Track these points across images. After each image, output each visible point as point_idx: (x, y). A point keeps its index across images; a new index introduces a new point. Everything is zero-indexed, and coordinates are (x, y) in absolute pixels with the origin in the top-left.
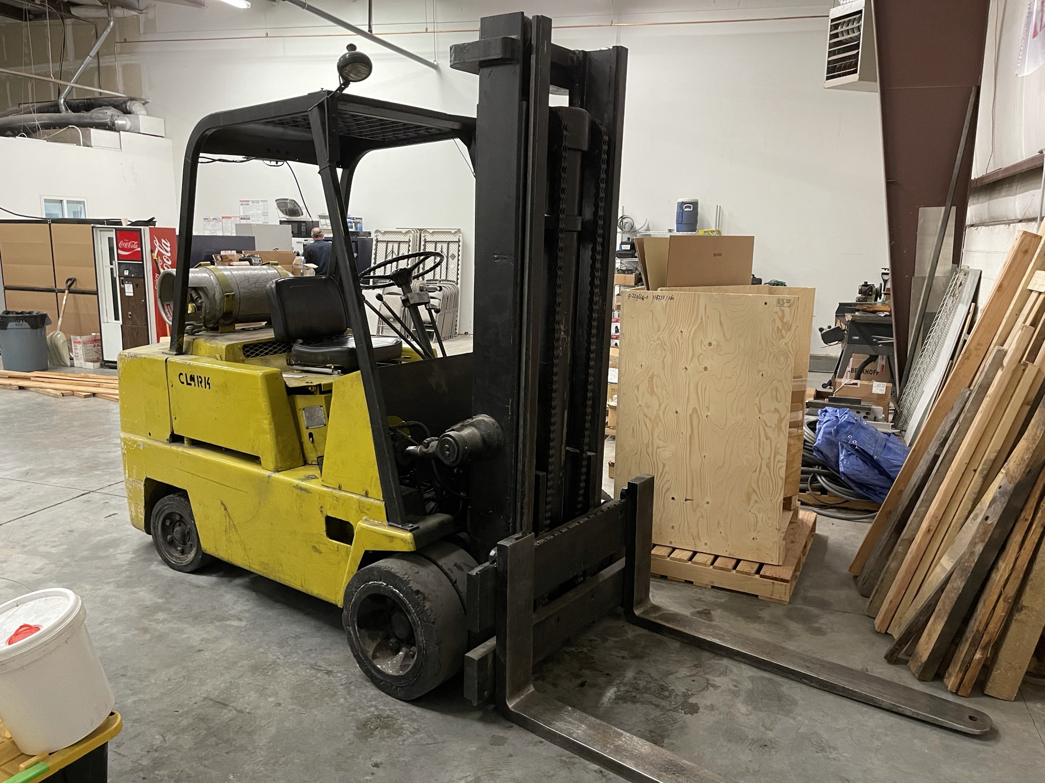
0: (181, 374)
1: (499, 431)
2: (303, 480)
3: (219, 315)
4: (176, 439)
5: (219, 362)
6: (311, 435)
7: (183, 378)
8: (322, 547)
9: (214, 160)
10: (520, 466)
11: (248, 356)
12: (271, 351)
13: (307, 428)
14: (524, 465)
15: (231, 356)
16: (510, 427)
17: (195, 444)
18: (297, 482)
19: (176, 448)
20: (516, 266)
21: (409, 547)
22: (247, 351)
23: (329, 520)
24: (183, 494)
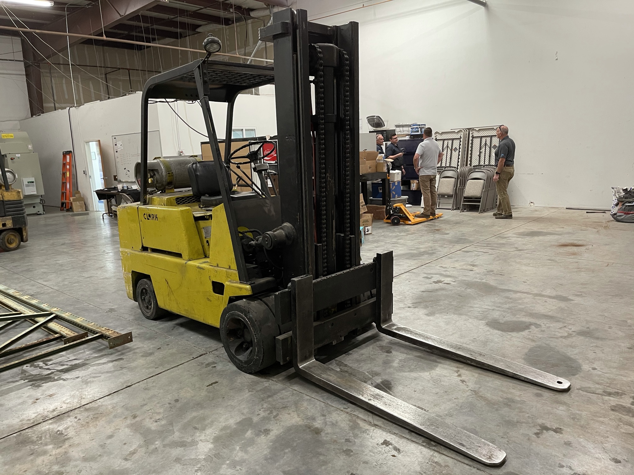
0: (145, 214)
1: (294, 230)
2: (201, 264)
3: (164, 183)
4: (145, 249)
5: (163, 206)
6: (207, 242)
7: (146, 216)
8: (211, 298)
9: (157, 102)
10: (306, 249)
11: (179, 204)
12: (191, 201)
13: (205, 238)
14: (307, 248)
15: (169, 203)
16: (300, 229)
17: (154, 251)
18: (198, 265)
19: (145, 254)
20: (296, 142)
21: (249, 293)
22: (178, 201)
23: (214, 283)
24: (148, 277)
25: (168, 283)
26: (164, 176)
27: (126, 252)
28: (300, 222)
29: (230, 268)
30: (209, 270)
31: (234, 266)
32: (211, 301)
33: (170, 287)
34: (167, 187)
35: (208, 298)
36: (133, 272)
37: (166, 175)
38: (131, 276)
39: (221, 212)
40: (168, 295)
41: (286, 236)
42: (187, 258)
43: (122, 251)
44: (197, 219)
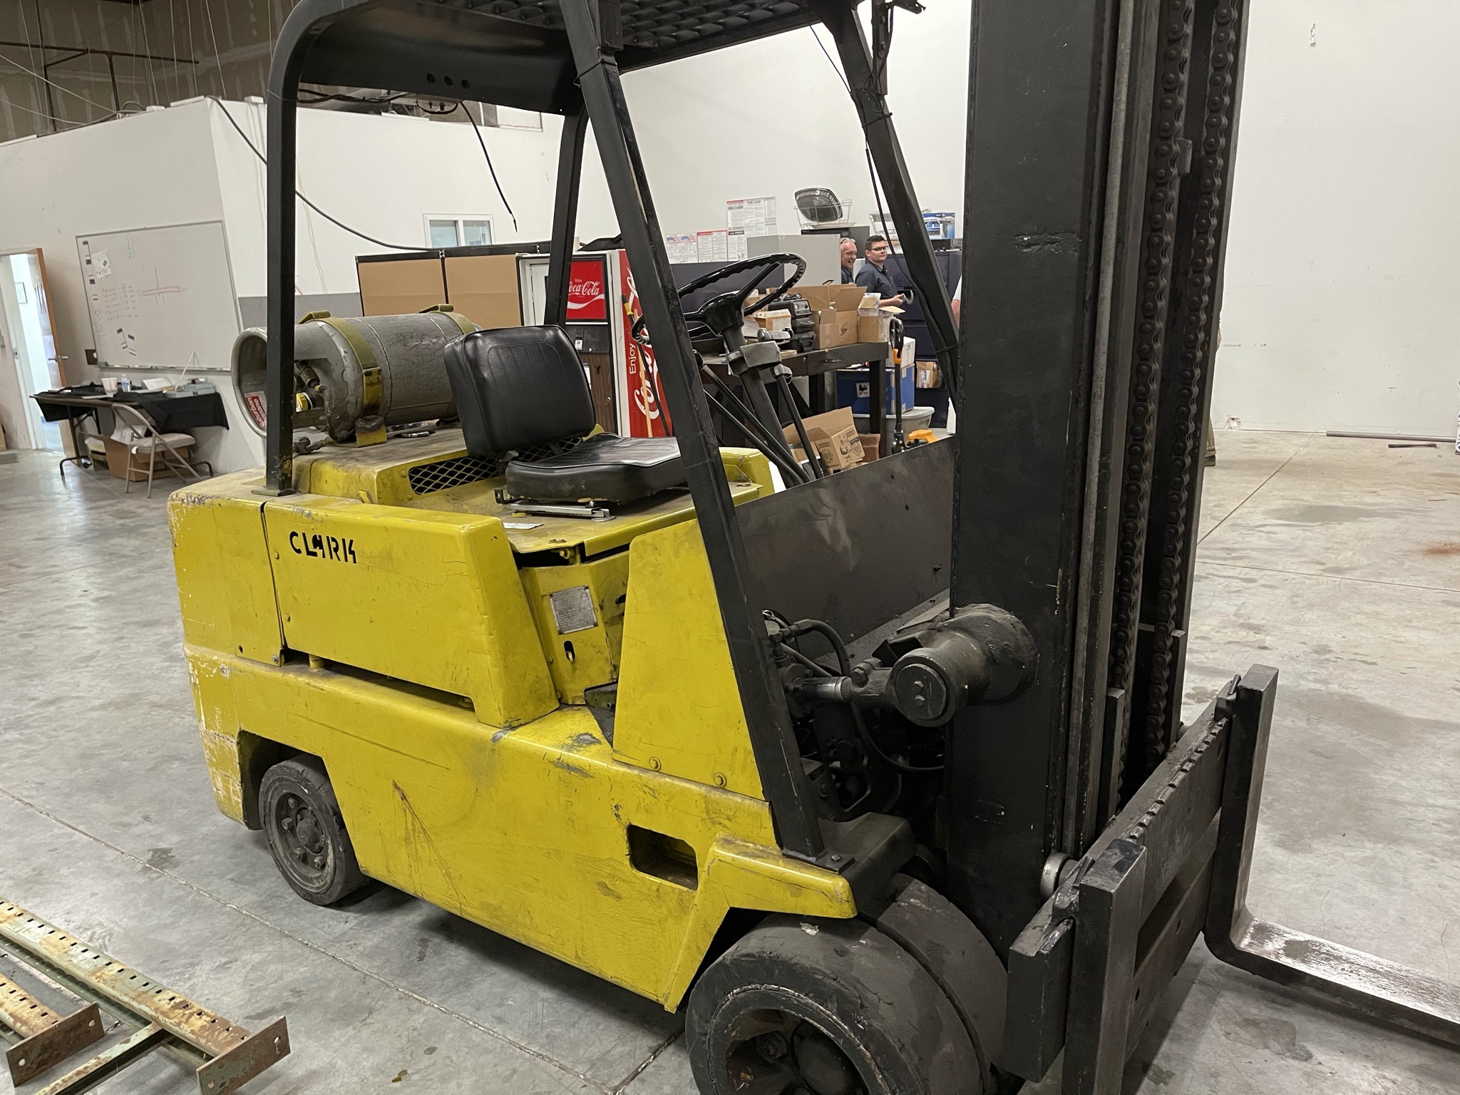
0: (294, 534)
1: (1025, 641)
2: (570, 748)
3: (351, 410)
4: (291, 657)
6: (569, 646)
7: (298, 542)
8: (621, 888)
11: (420, 490)
13: (561, 633)
15: (388, 494)
16: (1059, 637)
17: (332, 667)
18: (557, 752)
19: (293, 678)
20: (1084, 258)
21: (843, 909)
22: (418, 481)
23: (634, 834)
25: (404, 797)
26: (351, 386)
27: (215, 664)
28: (1063, 606)
29: (722, 787)
30: (613, 781)
31: (748, 779)
32: (619, 897)
33: (413, 814)
34: (360, 423)
35: (603, 886)
36: (243, 734)
37: (359, 381)
38: (235, 748)
39: (677, 554)
40: (407, 839)
41: (991, 660)
42: (499, 718)
43: (193, 657)
44: (525, 561)
